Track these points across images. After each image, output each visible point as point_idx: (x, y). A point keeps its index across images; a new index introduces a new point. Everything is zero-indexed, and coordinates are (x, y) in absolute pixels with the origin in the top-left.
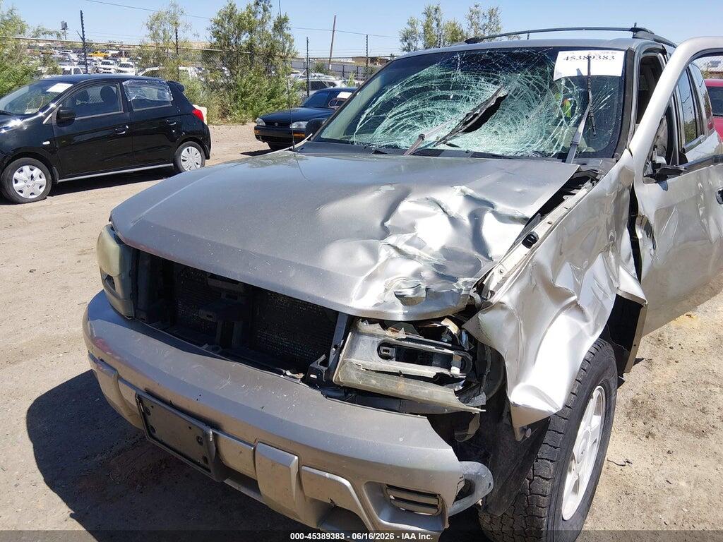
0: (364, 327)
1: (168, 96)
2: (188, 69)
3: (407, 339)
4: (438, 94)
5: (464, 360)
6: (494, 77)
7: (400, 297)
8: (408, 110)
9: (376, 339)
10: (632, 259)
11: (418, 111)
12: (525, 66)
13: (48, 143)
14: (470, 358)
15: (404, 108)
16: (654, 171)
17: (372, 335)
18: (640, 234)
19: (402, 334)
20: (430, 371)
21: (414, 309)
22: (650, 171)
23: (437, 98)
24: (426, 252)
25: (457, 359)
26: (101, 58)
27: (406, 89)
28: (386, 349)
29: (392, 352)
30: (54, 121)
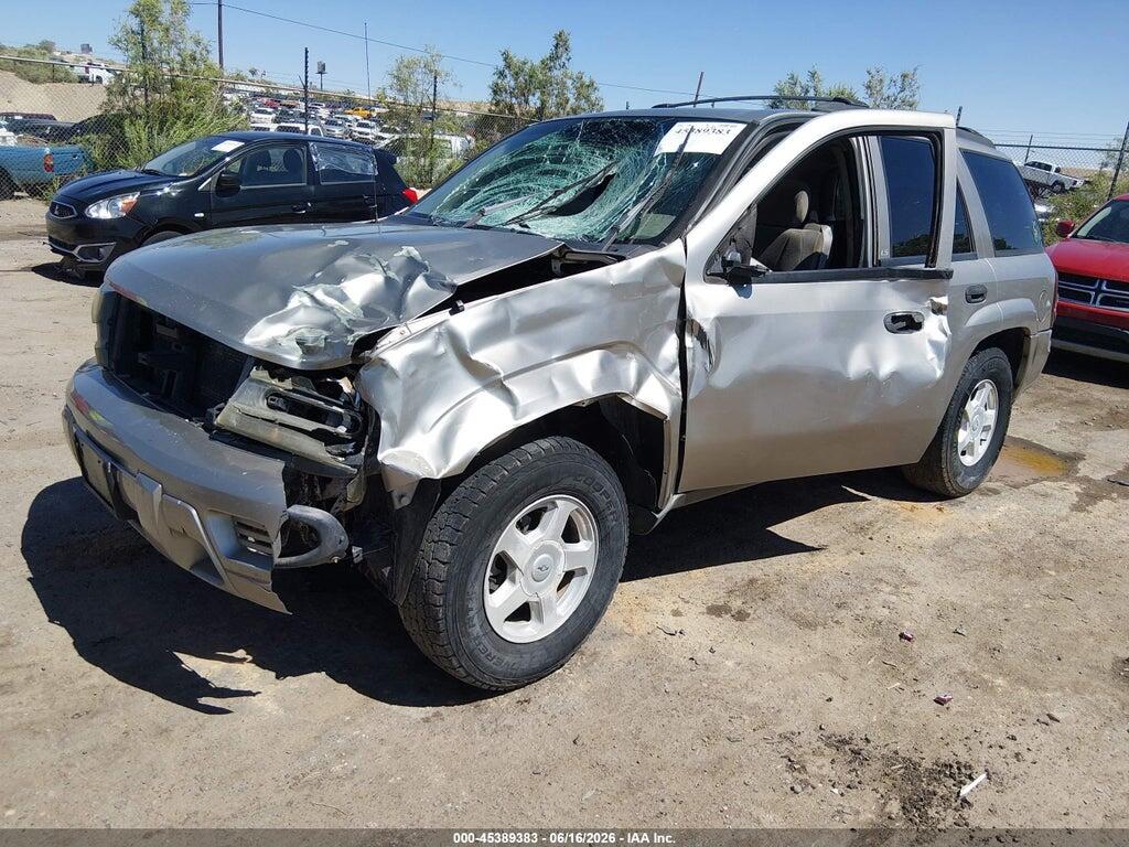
0: (255, 373)
1: (372, 169)
2: (453, 139)
3: (294, 391)
4: (547, 168)
5: (353, 419)
6: (610, 150)
7: (300, 343)
8: (508, 184)
9: (263, 387)
10: (677, 371)
11: (519, 186)
12: (641, 139)
13: (202, 215)
14: (360, 419)
15: (504, 182)
16: (725, 270)
17: (261, 382)
18: (689, 341)
19: (288, 384)
20: (311, 425)
21: (312, 359)
22: (718, 268)
23: (546, 173)
24: (348, 307)
25: (347, 419)
26: (359, 118)
27: (514, 160)
28: (275, 399)
29: (280, 403)
30: (213, 188)
